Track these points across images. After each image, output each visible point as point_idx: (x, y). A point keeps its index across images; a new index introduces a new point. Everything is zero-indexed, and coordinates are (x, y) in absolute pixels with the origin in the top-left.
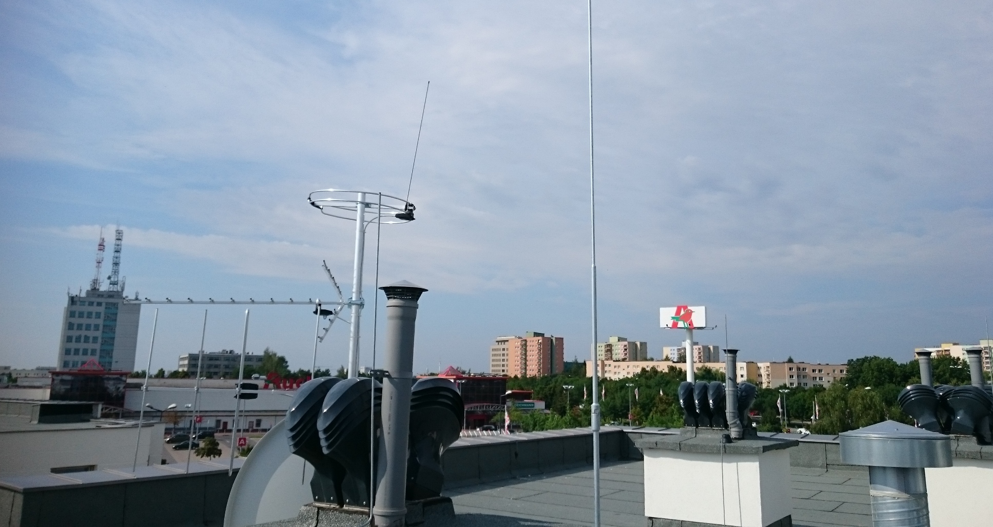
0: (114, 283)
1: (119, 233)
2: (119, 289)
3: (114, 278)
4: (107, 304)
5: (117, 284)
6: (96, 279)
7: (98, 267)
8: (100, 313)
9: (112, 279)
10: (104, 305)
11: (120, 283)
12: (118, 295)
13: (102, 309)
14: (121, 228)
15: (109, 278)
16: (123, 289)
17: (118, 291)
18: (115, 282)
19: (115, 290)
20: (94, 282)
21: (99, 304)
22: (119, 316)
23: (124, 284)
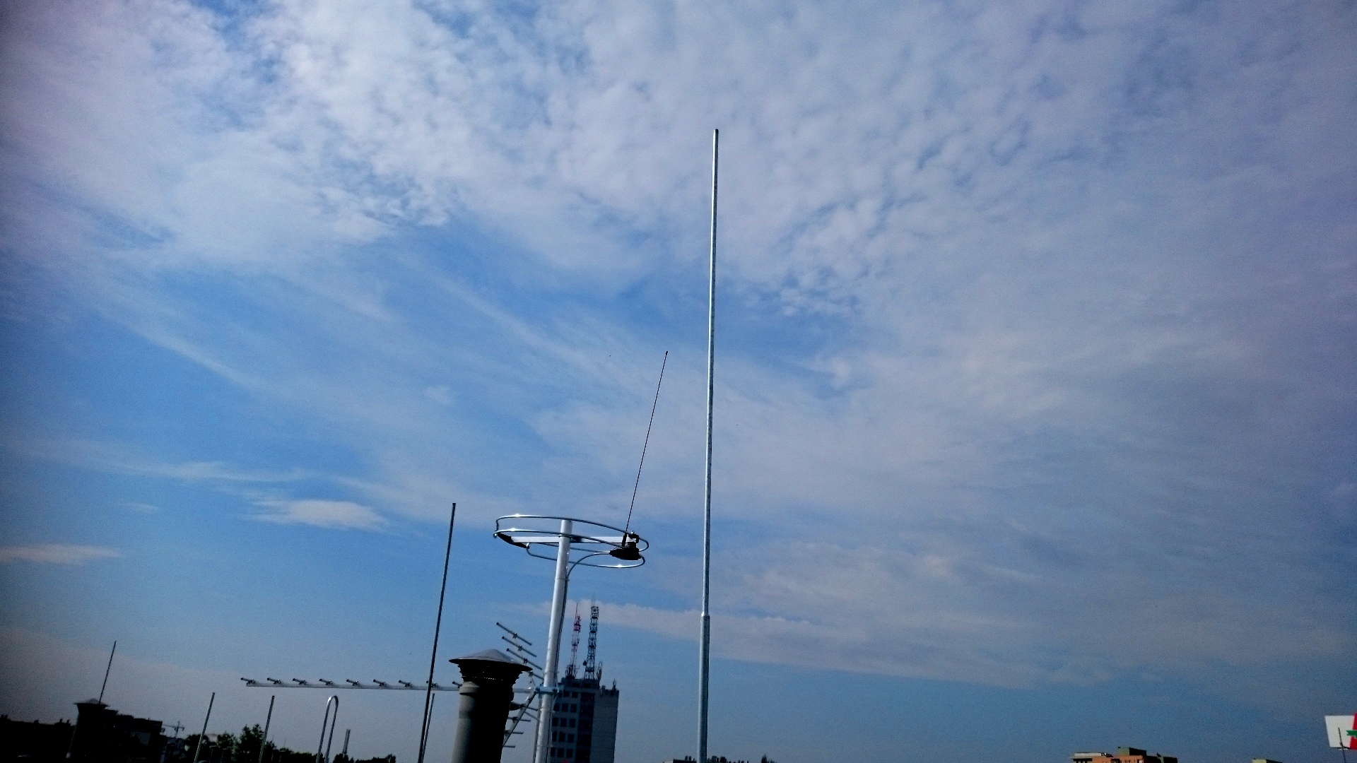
0: (590, 670)
1: (595, 611)
2: (596, 677)
3: (590, 664)
4: (583, 694)
5: (593, 671)
6: (571, 664)
7: (574, 650)
8: (576, 706)
9: (588, 665)
10: (580, 695)
11: (596, 671)
12: (595, 683)
13: (577, 701)
14: (597, 604)
15: (585, 663)
16: (599, 678)
17: (594, 680)
18: (591, 668)
19: (591, 678)
20: (570, 668)
21: (575, 695)
22: (596, 709)
23: (600, 671)
